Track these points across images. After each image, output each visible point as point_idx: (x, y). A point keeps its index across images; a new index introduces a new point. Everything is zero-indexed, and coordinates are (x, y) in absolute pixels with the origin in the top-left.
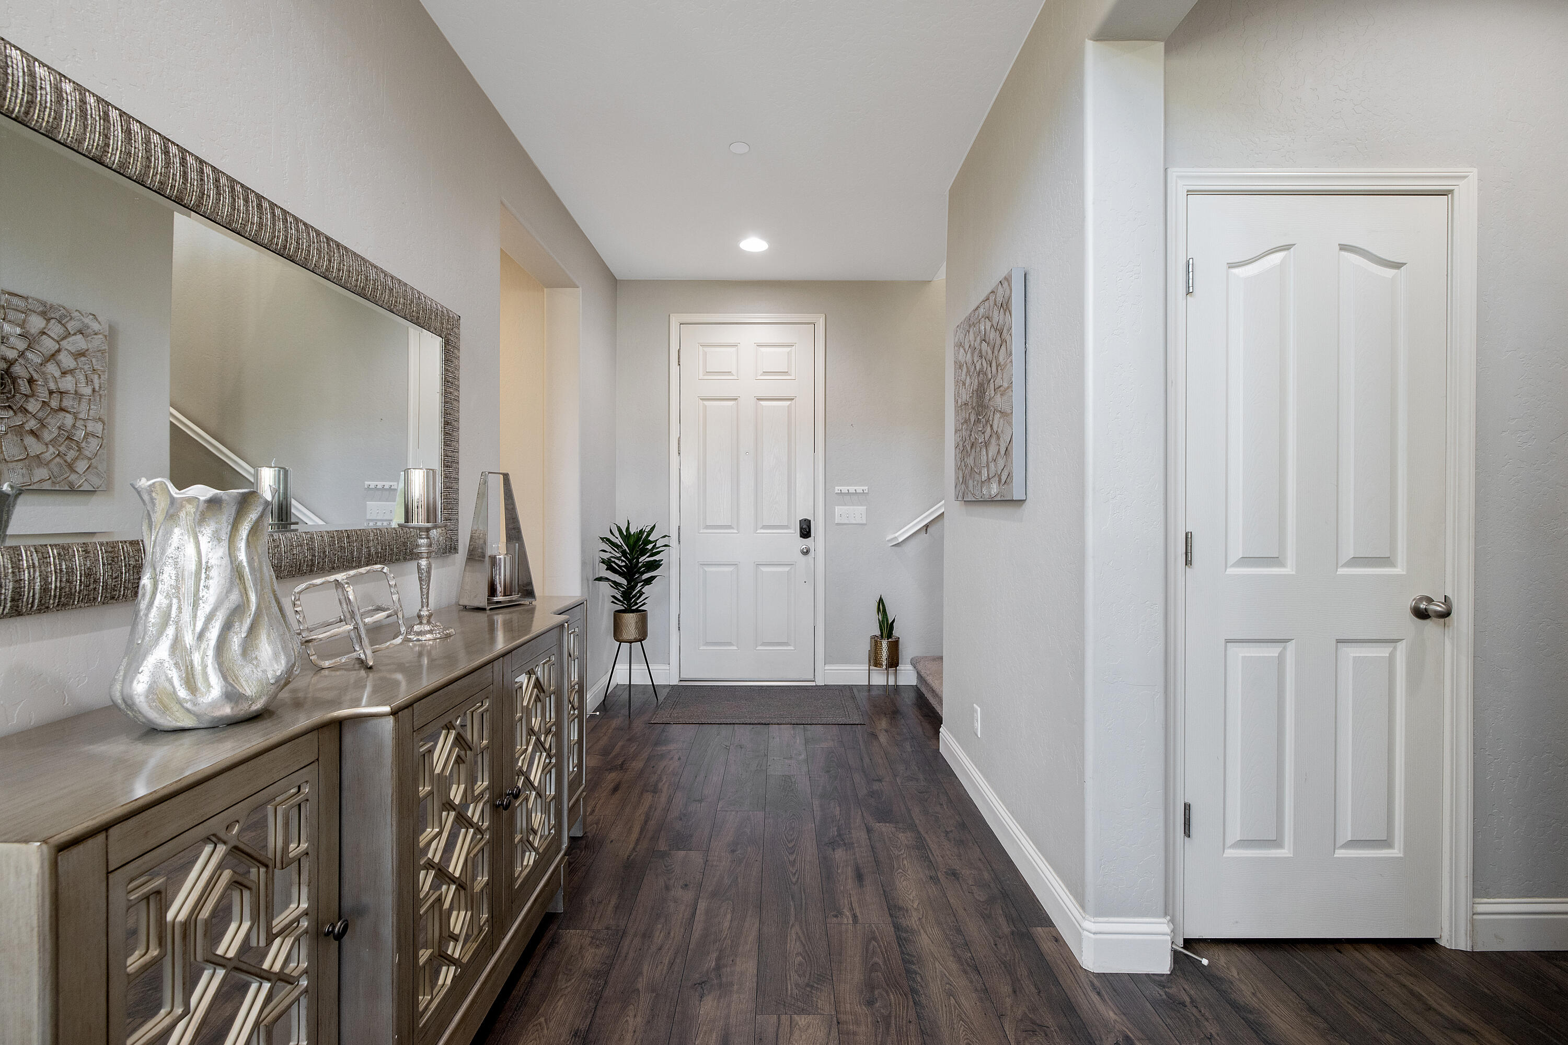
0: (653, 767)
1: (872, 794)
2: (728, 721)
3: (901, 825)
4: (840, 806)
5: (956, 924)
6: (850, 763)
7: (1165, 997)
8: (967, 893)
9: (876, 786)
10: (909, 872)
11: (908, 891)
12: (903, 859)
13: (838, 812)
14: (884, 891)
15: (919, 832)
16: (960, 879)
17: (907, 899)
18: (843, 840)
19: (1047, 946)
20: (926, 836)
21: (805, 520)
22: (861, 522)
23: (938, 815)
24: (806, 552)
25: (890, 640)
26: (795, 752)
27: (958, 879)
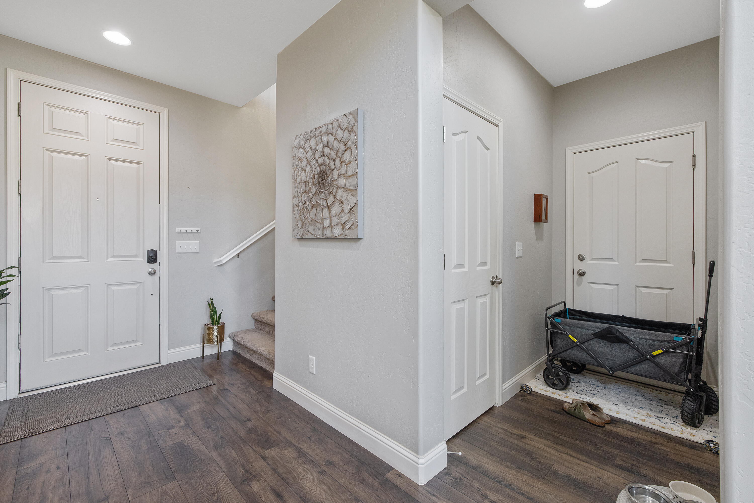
0: (28, 488)
1: (250, 431)
2: (96, 415)
3: (281, 445)
4: (233, 449)
5: (352, 496)
6: (222, 415)
7: (454, 480)
8: (345, 472)
9: (249, 425)
10: (306, 476)
11: (314, 489)
12: (297, 468)
13: (235, 455)
14: (301, 497)
15: (294, 445)
16: (335, 465)
17: (317, 495)
18: (251, 474)
19: (398, 482)
20: (299, 446)
21: (152, 251)
22: (196, 251)
23: (298, 429)
24: (152, 274)
25: (219, 325)
26: (174, 421)
27: (334, 465)
